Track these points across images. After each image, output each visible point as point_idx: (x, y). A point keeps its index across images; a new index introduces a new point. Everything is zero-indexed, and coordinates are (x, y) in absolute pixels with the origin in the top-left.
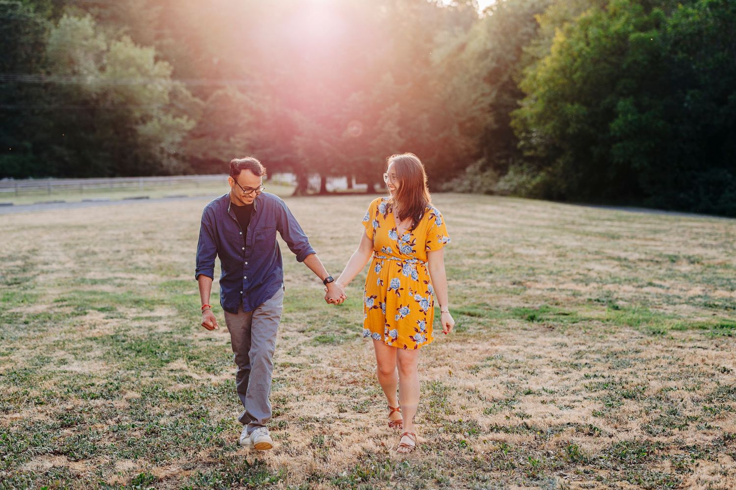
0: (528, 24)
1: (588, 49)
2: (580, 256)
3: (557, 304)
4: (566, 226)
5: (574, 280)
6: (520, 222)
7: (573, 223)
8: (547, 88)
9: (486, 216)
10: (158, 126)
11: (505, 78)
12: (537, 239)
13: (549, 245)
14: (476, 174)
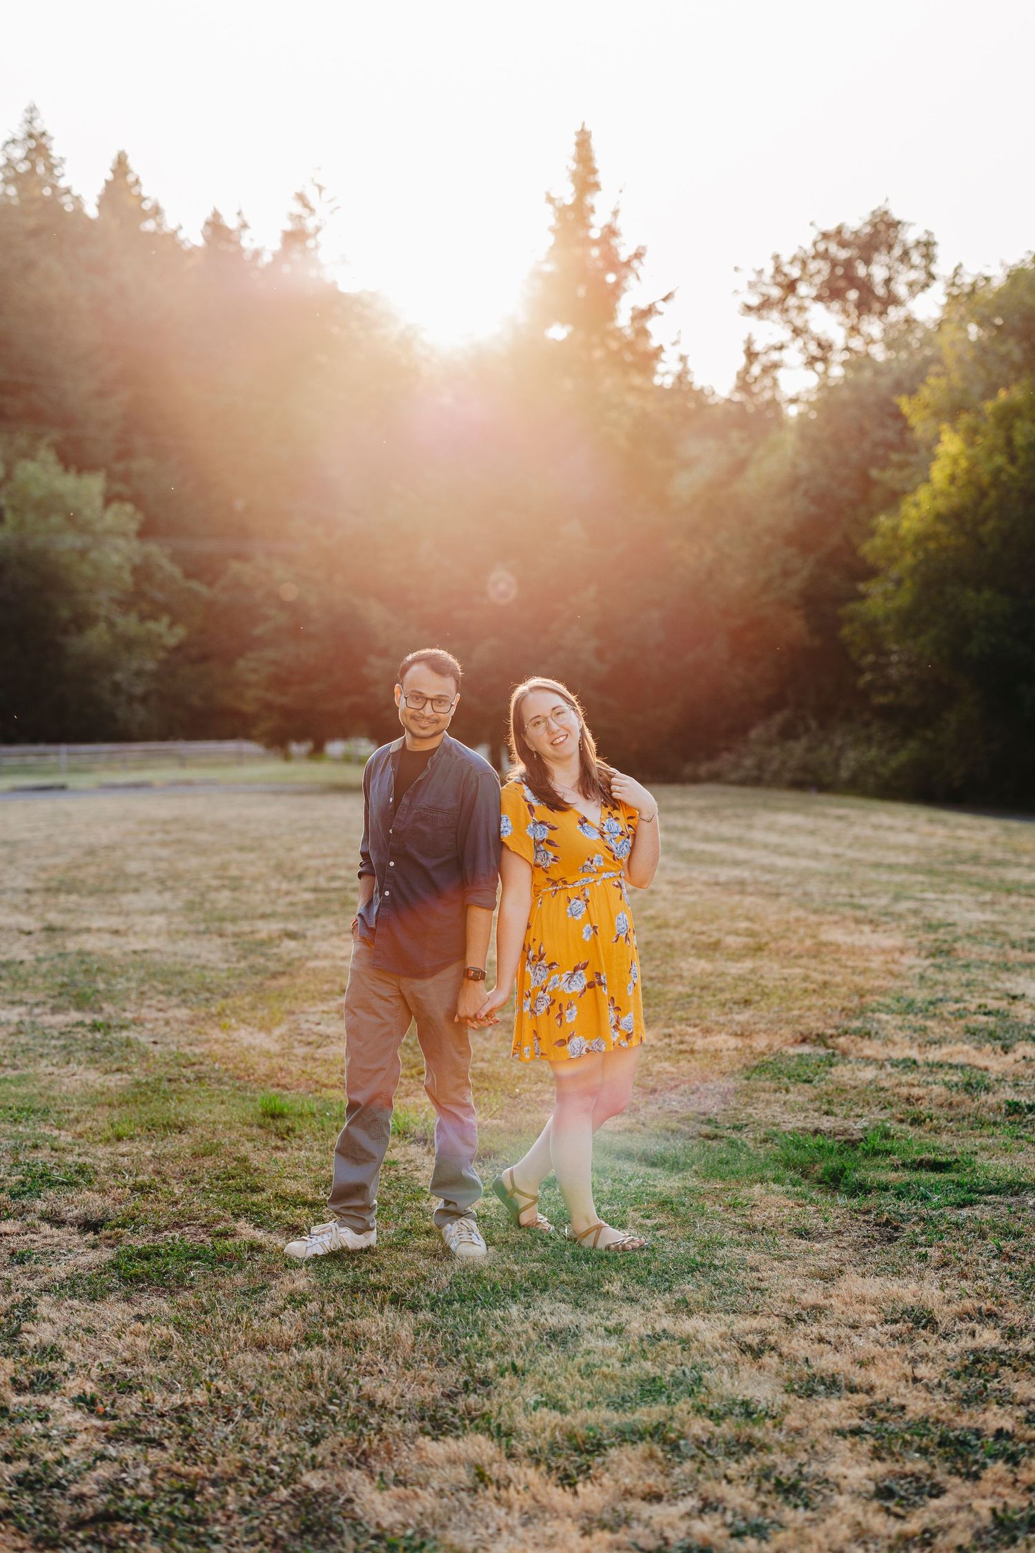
0: (889, 422)
1: (1013, 470)
2: (989, 952)
3: (916, 1121)
4: (959, 868)
5: (971, 1032)
6: (851, 854)
7: (975, 859)
8: (921, 555)
9: (773, 838)
10: (107, 638)
11: (835, 539)
12: (883, 901)
13: (912, 921)
14: (769, 744)
